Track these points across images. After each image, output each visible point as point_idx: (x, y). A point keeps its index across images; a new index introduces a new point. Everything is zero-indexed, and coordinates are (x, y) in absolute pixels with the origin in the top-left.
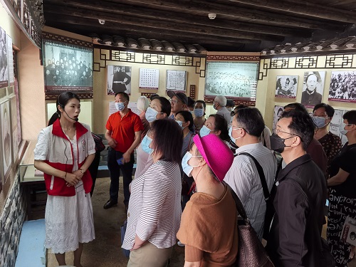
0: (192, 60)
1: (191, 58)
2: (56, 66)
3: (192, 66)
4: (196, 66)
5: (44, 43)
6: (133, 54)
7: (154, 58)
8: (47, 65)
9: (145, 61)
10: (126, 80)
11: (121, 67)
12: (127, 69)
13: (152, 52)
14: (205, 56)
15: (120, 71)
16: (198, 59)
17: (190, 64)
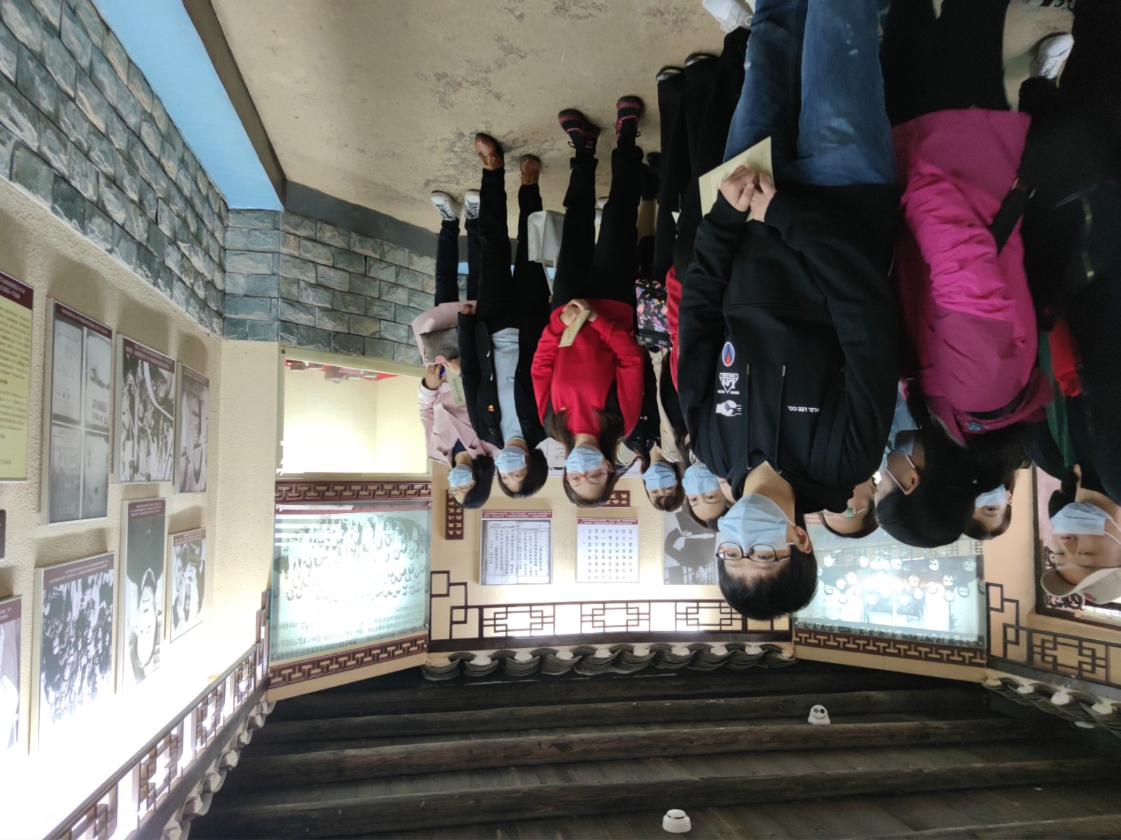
0: (481, 627)
1: (489, 633)
2: (940, 580)
3: (481, 608)
4: (466, 607)
5: (980, 638)
6: (682, 627)
7: (616, 621)
8: (973, 585)
9: (644, 608)
10: (679, 544)
11: (695, 581)
12: (674, 576)
13: (623, 641)
14: (435, 646)
15: (695, 570)
16: (462, 633)
17: (488, 613)
